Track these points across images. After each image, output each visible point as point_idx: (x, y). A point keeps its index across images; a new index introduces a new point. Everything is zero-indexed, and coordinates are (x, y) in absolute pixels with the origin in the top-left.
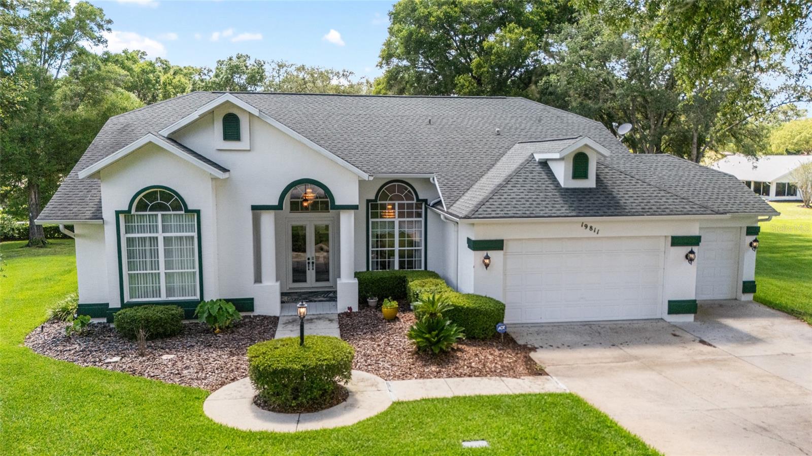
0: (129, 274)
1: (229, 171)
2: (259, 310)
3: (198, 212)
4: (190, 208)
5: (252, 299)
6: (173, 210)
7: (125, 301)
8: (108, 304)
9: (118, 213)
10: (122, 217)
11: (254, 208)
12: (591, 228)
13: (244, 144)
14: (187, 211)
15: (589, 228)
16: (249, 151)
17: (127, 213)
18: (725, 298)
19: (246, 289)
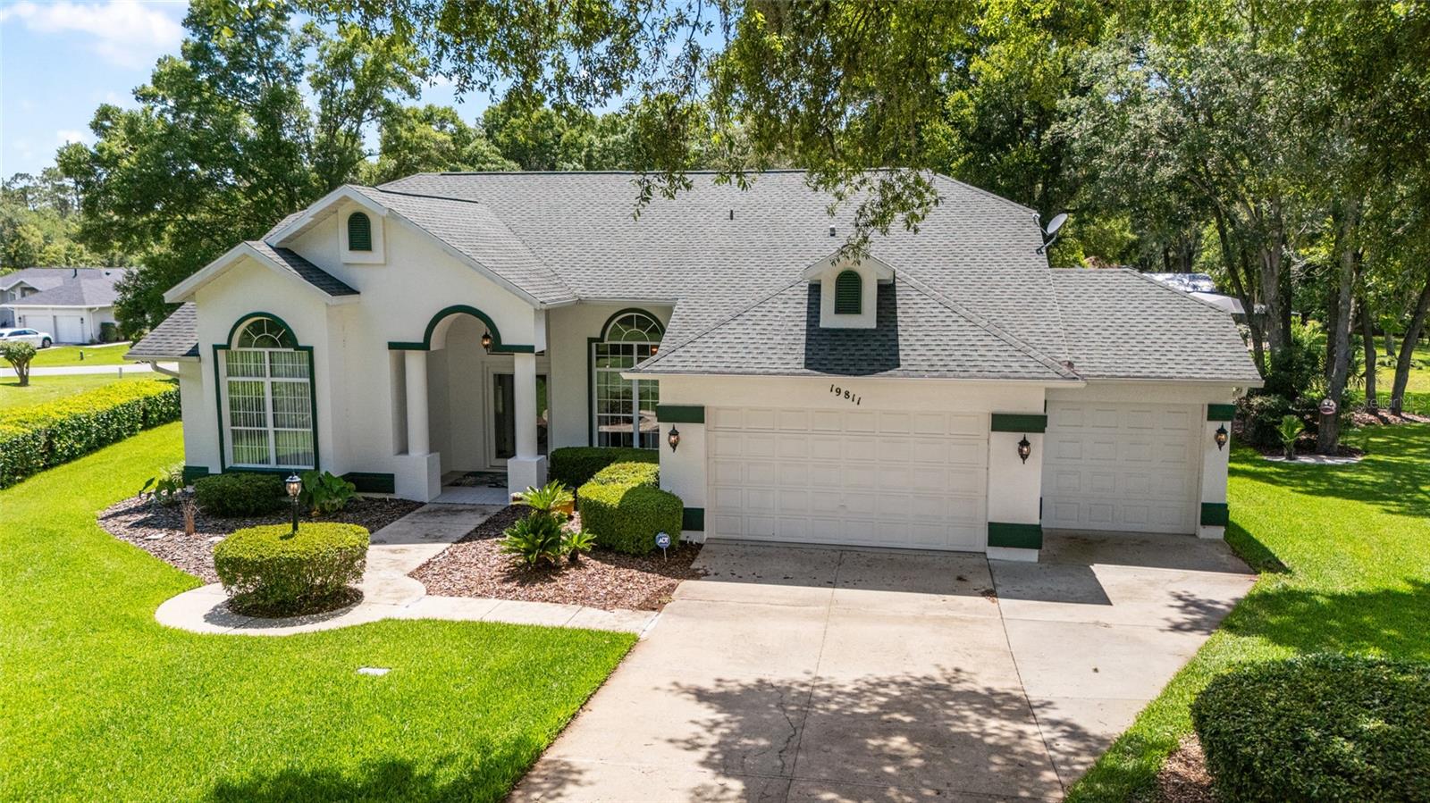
0: (233, 430)
1: (358, 293)
2: (401, 492)
3: (310, 350)
4: (301, 343)
5: (393, 475)
6: (283, 347)
7: (227, 466)
8: (207, 469)
9: (216, 348)
10: (221, 354)
11: (392, 346)
12: (847, 394)
13: (376, 256)
14: (298, 348)
15: (843, 394)
16: (385, 264)
17: (227, 347)
18: (1171, 532)
19: (383, 459)
